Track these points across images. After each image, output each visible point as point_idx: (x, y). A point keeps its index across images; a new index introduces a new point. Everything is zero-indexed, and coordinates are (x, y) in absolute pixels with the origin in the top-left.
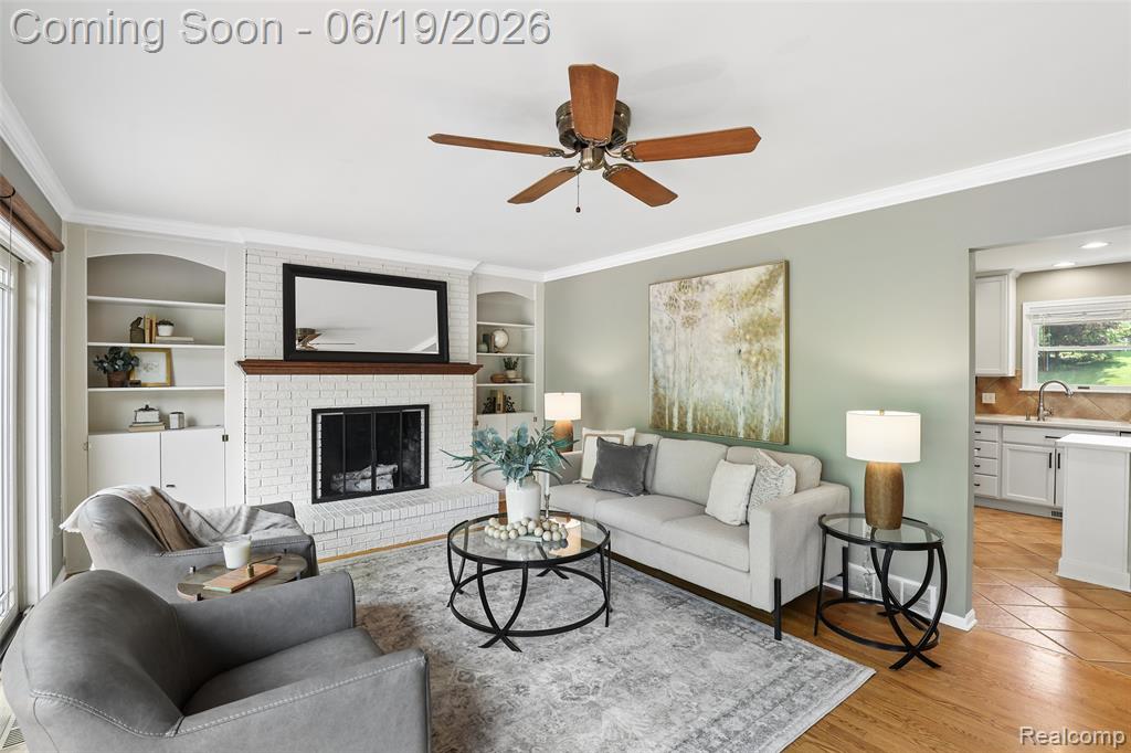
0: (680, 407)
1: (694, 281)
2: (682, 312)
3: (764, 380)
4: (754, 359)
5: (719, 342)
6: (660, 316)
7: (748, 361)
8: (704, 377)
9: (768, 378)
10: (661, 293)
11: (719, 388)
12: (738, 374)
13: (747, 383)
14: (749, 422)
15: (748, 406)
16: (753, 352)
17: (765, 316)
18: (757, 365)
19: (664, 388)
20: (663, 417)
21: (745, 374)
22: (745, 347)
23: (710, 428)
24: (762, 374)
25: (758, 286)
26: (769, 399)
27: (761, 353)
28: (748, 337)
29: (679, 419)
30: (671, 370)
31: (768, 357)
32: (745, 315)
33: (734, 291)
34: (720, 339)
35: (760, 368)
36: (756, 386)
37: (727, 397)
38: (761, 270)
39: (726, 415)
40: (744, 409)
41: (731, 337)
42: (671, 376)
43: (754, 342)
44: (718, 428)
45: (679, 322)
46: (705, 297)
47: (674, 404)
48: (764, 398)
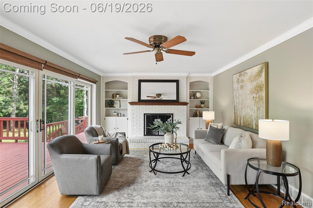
0: (240, 117)
1: (243, 72)
2: (240, 84)
3: (260, 108)
4: (257, 100)
5: (249, 94)
6: (236, 86)
7: (256, 101)
8: (245, 107)
9: (261, 107)
10: (236, 77)
11: (249, 111)
12: (253, 105)
13: (256, 109)
14: (256, 123)
15: (256, 117)
16: (257, 97)
17: (260, 84)
18: (258, 102)
19: (236, 110)
20: (236, 120)
21: (255, 105)
22: (255, 95)
23: (247, 125)
24: (259, 105)
25: (258, 73)
26: (261, 115)
27: (259, 97)
28: (256, 92)
29: (240, 121)
30: (238, 104)
31: (261, 99)
32: (254, 84)
33: (252, 75)
34: (249, 93)
35: (259, 103)
36: (258, 110)
37: (251, 114)
38: (259, 66)
39: (250, 120)
40: (255, 118)
41: (252, 92)
42: (238, 106)
43: (257, 94)
44: (248, 125)
45: (239, 87)
46: (246, 78)
47: (238, 116)
48: (260, 114)
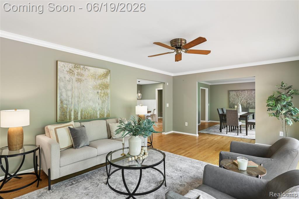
0: (75, 111)
1: (82, 66)
2: (76, 76)
3: (105, 101)
4: (102, 95)
5: (91, 89)
7: (101, 95)
8: (85, 100)
9: (106, 100)
11: (91, 103)
12: (97, 99)
13: (100, 102)
14: (101, 113)
15: (100, 108)
16: (102, 93)
17: (105, 83)
18: (103, 96)
19: (67, 104)
20: (66, 116)
21: (100, 99)
22: (100, 91)
23: (88, 117)
24: (104, 99)
25: (103, 75)
26: (106, 106)
27: (104, 93)
28: (100, 88)
30: (70, 98)
31: (106, 95)
32: (99, 82)
33: (96, 74)
34: (91, 88)
35: (104, 97)
36: (103, 103)
37: (94, 106)
38: (104, 70)
39: (93, 111)
40: (99, 109)
41: (95, 87)
42: (70, 100)
43: (102, 90)
44: (91, 116)
45: (74, 79)
46: (86, 73)
47: (71, 110)
48: (105, 106)
